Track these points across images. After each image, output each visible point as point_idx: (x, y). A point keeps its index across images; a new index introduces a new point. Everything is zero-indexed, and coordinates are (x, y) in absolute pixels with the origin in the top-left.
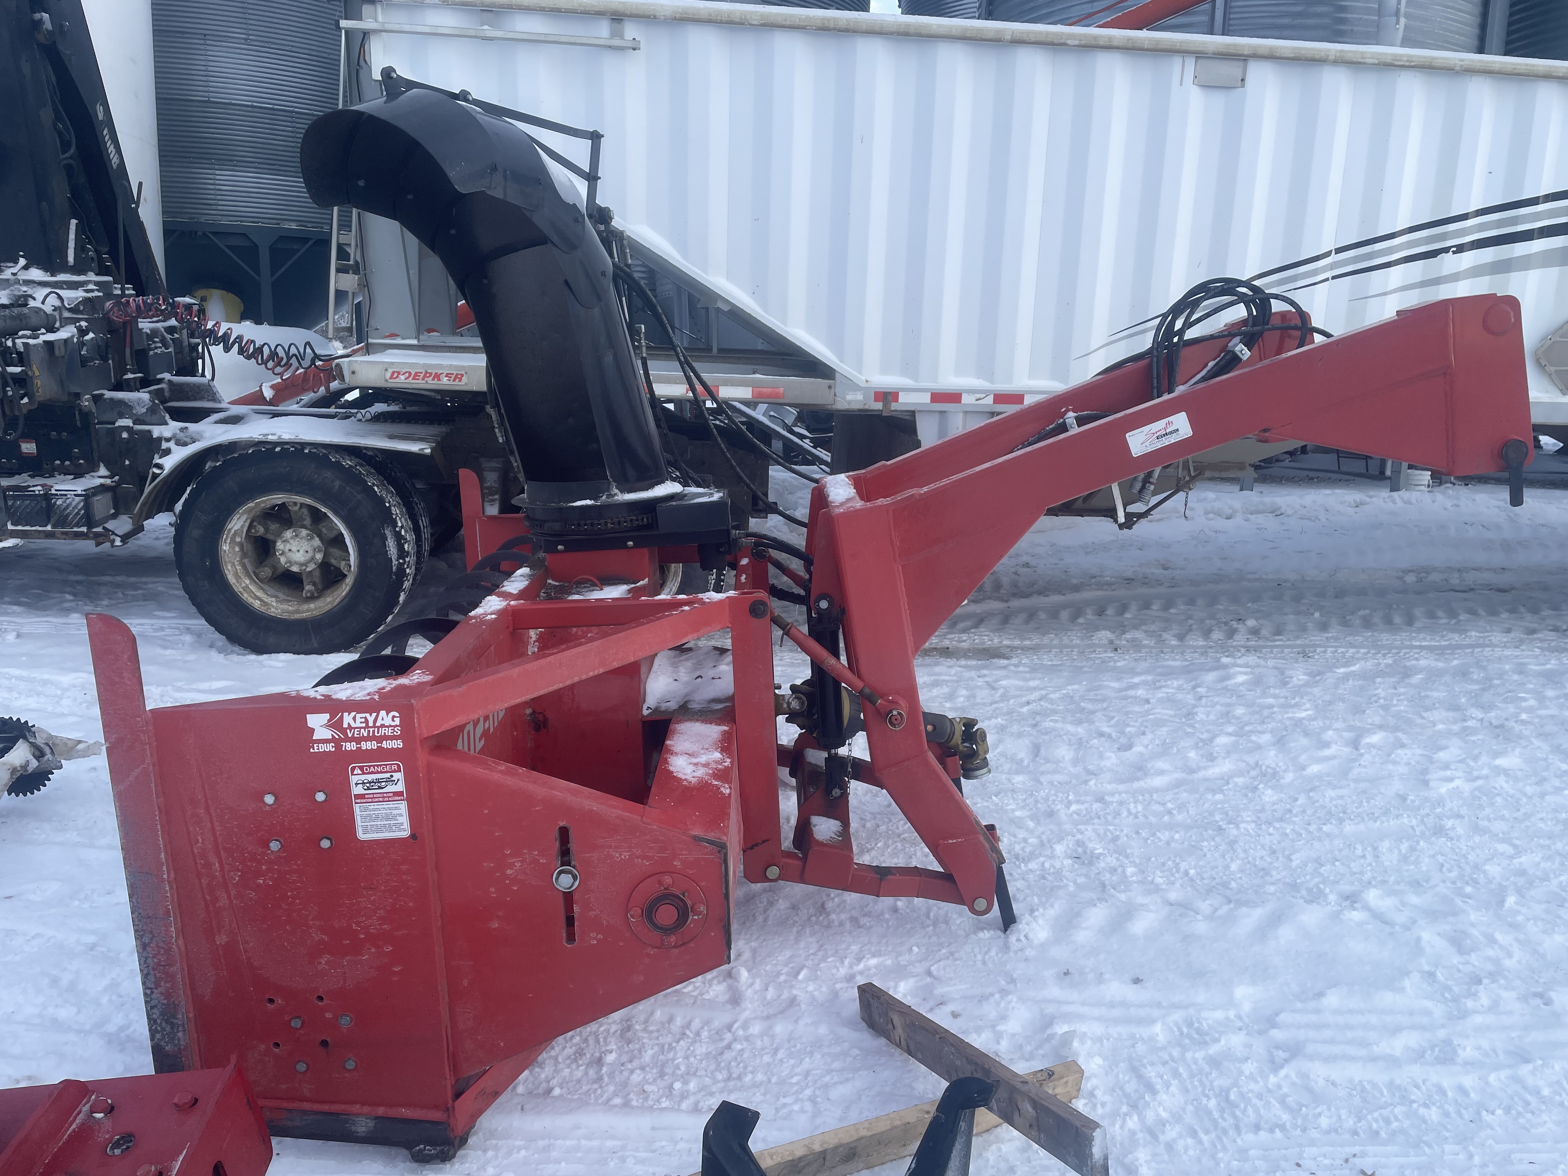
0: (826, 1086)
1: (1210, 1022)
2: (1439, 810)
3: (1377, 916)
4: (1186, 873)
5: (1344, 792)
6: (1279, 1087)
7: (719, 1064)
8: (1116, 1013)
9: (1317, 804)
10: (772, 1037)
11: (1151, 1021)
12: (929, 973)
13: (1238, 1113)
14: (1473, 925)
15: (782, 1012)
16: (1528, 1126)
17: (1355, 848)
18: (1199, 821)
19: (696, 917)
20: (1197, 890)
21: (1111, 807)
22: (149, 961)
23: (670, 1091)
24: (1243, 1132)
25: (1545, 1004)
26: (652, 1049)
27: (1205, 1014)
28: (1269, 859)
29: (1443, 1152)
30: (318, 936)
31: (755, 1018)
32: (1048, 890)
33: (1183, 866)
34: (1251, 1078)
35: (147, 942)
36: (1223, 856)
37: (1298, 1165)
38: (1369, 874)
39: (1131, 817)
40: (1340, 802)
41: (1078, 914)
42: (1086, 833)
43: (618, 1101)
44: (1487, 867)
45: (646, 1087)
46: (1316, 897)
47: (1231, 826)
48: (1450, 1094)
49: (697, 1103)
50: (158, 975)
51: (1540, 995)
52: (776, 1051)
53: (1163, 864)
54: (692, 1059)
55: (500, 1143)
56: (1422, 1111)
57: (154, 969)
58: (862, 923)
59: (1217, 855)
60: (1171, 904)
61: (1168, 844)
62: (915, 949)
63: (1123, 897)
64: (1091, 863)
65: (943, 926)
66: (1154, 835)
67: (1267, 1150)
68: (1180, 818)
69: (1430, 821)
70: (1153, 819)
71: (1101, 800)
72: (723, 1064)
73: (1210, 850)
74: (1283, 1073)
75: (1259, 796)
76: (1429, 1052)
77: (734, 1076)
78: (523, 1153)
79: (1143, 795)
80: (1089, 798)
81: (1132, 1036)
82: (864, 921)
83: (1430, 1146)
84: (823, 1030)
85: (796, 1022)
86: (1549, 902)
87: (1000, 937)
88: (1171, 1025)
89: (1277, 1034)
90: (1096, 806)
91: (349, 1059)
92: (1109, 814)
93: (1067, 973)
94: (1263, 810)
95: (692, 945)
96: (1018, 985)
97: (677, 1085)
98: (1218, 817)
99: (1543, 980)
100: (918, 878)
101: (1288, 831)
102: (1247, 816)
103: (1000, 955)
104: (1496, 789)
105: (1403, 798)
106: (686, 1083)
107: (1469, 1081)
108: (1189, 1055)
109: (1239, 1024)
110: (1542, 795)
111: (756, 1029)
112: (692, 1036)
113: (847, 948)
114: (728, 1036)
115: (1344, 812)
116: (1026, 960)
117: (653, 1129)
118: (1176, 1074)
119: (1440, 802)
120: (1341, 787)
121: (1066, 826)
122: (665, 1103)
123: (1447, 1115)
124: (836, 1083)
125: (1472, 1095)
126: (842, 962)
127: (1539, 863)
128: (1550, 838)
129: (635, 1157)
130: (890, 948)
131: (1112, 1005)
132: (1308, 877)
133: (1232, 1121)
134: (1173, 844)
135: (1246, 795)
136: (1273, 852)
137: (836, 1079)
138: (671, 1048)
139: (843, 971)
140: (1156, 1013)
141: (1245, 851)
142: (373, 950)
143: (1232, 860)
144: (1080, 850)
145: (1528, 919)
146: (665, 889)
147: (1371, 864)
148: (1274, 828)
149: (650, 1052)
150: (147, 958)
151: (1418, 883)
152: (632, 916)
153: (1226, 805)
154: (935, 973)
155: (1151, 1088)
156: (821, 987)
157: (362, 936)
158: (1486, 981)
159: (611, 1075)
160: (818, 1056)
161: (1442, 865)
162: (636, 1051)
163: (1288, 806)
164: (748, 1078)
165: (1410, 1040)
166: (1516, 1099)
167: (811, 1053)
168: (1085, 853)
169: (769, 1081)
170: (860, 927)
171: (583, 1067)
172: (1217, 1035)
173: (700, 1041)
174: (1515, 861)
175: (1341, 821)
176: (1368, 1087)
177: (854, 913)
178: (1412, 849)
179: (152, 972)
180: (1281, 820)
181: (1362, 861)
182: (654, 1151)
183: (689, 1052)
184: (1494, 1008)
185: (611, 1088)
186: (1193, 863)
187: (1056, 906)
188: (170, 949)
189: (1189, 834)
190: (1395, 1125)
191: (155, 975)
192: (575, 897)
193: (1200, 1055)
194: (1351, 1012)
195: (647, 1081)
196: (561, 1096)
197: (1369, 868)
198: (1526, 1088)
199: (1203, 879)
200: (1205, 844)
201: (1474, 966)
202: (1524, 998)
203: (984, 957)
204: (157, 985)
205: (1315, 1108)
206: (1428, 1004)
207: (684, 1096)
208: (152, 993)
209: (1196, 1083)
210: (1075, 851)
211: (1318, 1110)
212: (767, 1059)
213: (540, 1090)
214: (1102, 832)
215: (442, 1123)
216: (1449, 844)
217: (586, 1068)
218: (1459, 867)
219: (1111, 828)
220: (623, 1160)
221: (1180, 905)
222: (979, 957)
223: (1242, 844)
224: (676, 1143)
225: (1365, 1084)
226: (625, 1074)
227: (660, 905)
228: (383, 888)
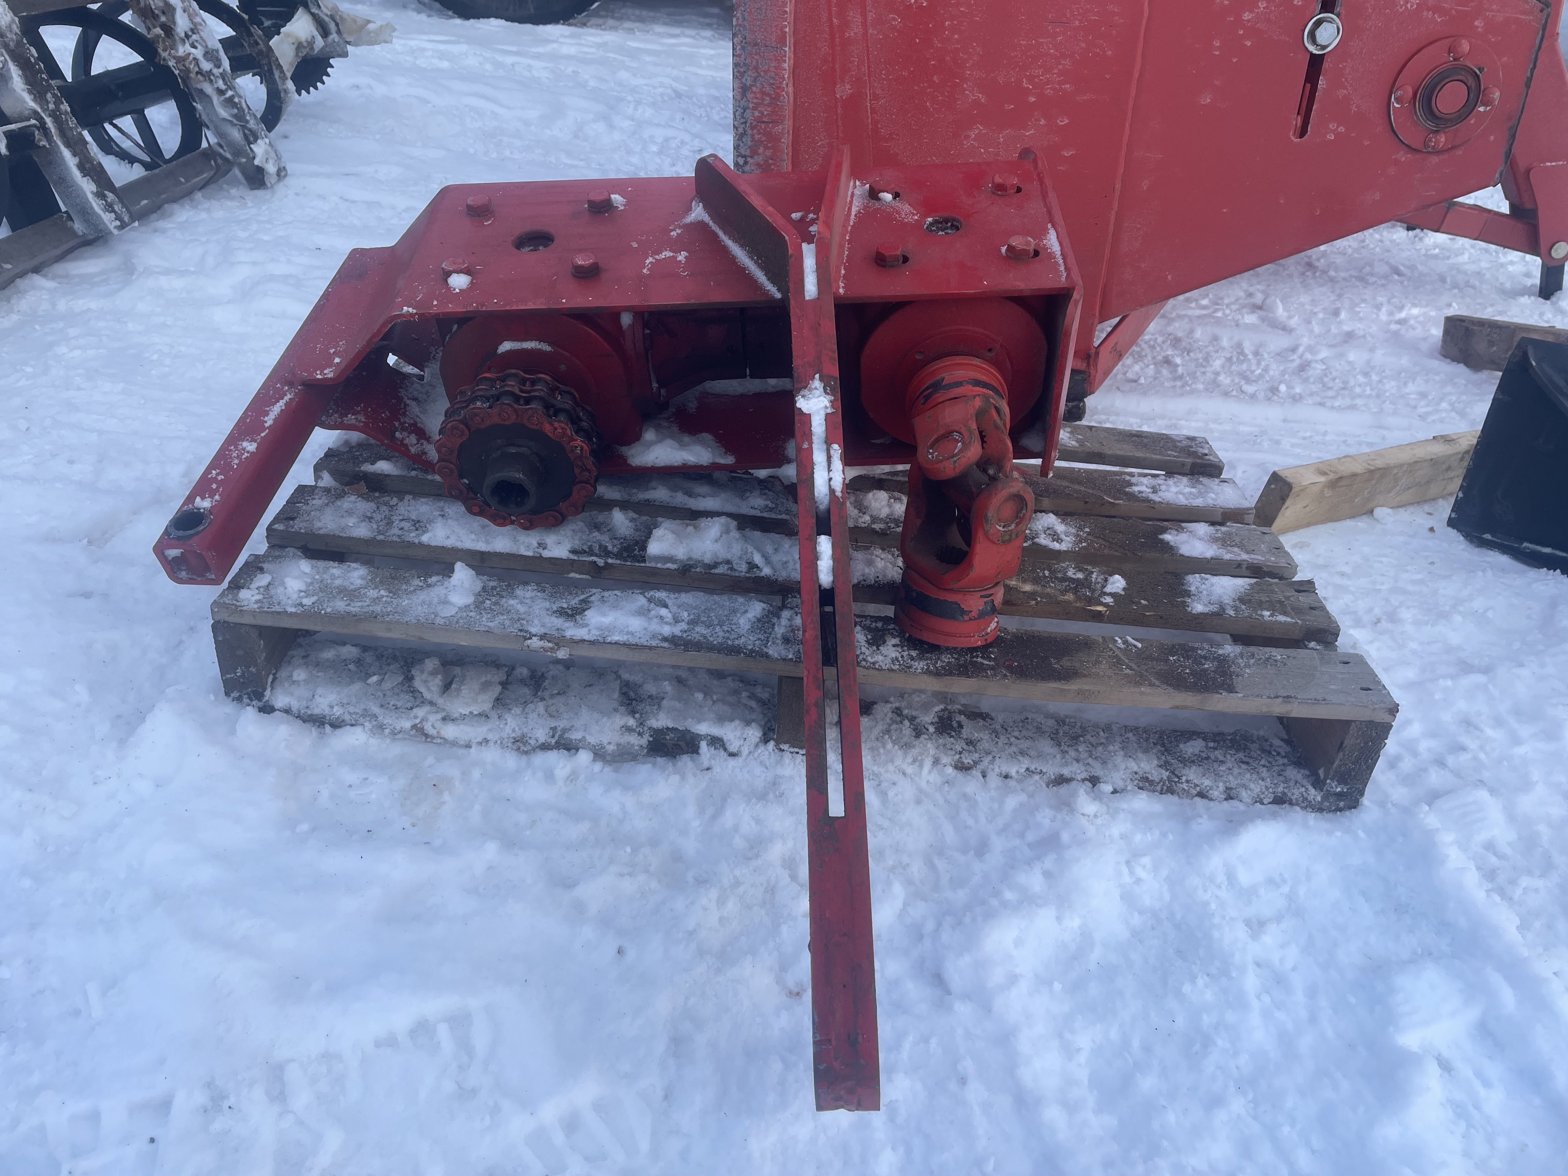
19: (1482, 109)
22: (748, 114)
23: (1273, 393)
26: (1218, 360)
30: (973, 95)
31: (1318, 344)
35: (748, 83)
49: (1321, 402)
50: (757, 137)
57: (753, 128)
58: (1371, 281)
85: (1372, 350)
95: (1459, 152)
100: (1487, 214)
111: (1325, 353)
126: (1378, 309)
142: (1043, 122)
146: (1458, 59)
150: (745, 109)
152: (1398, 100)
156: (1370, 327)
157: (1032, 99)
159: (1192, 375)
170: (1370, 284)
179: (749, 132)
188: (778, 96)
191: (753, 136)
192: (1326, 65)
196: (1152, 384)
204: (754, 153)
207: (1299, 396)
208: (746, 163)
227: (1447, 80)
228: (1077, 23)
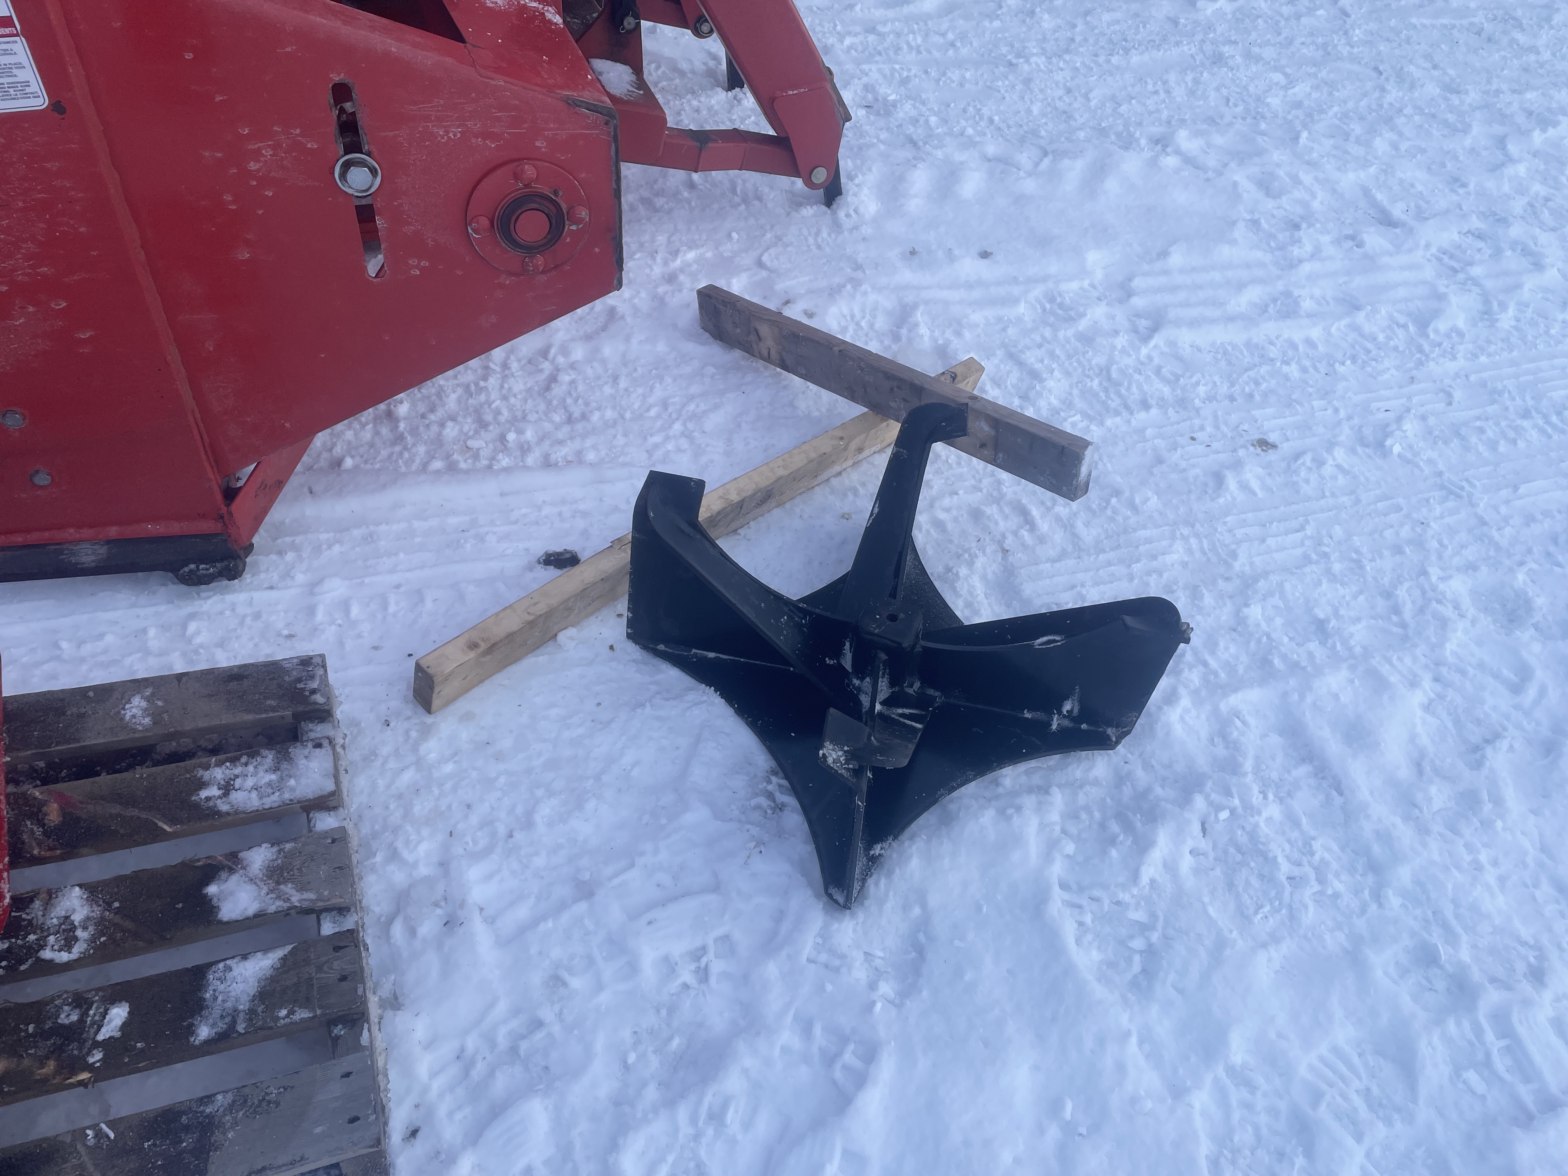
0: (694, 417)
1: (1071, 295)
2: (1211, 35)
3: (1189, 160)
4: (991, 121)
5: (1118, 15)
6: (1150, 358)
7: (550, 403)
8: (976, 294)
9: (1096, 31)
10: (604, 362)
11: (1016, 301)
12: (760, 264)
13: (1123, 391)
14: (1278, 165)
15: (604, 328)
16: (1374, 374)
17: (1146, 82)
18: (986, 56)
19: (574, 228)
20: (1007, 140)
21: (888, 41)
23: (503, 444)
24: (1135, 412)
25: (1358, 246)
26: (454, 392)
27: (1064, 287)
28: (1067, 100)
29: (1313, 408)
31: (573, 340)
32: (855, 150)
33: (985, 111)
34: (1123, 351)
36: (1022, 98)
37: (1193, 439)
38: (1166, 112)
39: (914, 53)
40: (1117, 27)
41: (901, 179)
42: (870, 74)
43: (437, 465)
44: (1269, 100)
45: (470, 443)
46: (1128, 143)
47: (1021, 60)
48: (1301, 348)
49: (546, 456)
51: (1352, 238)
52: (615, 379)
53: (964, 111)
54: (512, 400)
55: (299, 539)
56: (1285, 369)
58: (658, 205)
59: (1015, 97)
60: (989, 160)
61: (961, 85)
62: (735, 235)
63: (939, 154)
64: (888, 114)
65: (756, 203)
66: (944, 74)
67: (1162, 427)
68: (964, 51)
69: (1208, 48)
70: (936, 54)
71: (871, 29)
72: (555, 403)
73: (1006, 91)
74: (1153, 343)
75: (1038, 23)
76: (1272, 306)
77: (577, 415)
78: (337, 548)
79: (917, 24)
80: (858, 29)
81: (1000, 319)
82: (660, 202)
83: (1301, 404)
84: (661, 347)
85: (628, 339)
86: (1333, 137)
87: (825, 213)
88: (1034, 302)
89: (1138, 302)
90: (871, 38)
91: (37, 472)
92: (888, 49)
93: (913, 253)
94: (1044, 39)
95: (569, 267)
96: (867, 272)
97: (511, 437)
98: (1004, 50)
99: (1348, 221)
100: (744, 144)
101: (1078, 65)
102: (1033, 47)
103: (833, 236)
104: (1255, 9)
105: (1175, 22)
106: (520, 432)
107: (1316, 333)
108: (1061, 334)
109: (1096, 294)
110: (1298, 17)
111: (578, 353)
112: (498, 369)
113: (653, 240)
114: (546, 366)
115: (1126, 40)
116: (864, 239)
117: (502, 494)
118: (1052, 355)
119: (1210, 27)
120: (1113, 10)
121: (848, 66)
122: (505, 461)
123: (1304, 370)
124: (705, 412)
125: (1320, 346)
126: (654, 259)
127: (1310, 94)
128: (1314, 65)
129: (495, 533)
130: (704, 237)
131: (969, 286)
132: (1111, 119)
133: (1118, 401)
134: (967, 86)
135: (1024, 21)
136: (1069, 91)
137: (703, 407)
138: (480, 390)
139: (658, 270)
140: (1016, 290)
141: (1041, 91)
143: (1032, 102)
144: (870, 96)
145: (1322, 157)
146: (526, 186)
147: (1164, 101)
148: (1065, 61)
149: (453, 397)
151: (1213, 121)
152: (476, 231)
153: (1007, 35)
154: (769, 264)
155: (1035, 375)
156: (638, 292)
158: (1304, 225)
159: (414, 431)
160: (668, 380)
161: (1228, 100)
162: (434, 398)
163: (1069, 34)
164: (596, 417)
165: (1253, 295)
166: (1357, 347)
167: (661, 379)
168: (876, 100)
169: (622, 417)
170: (656, 210)
171: (370, 427)
172: (1082, 309)
173: (512, 375)
174: (1290, 92)
175: (1127, 51)
176: (1229, 348)
177: (645, 193)
178: (1196, 82)
180: (1067, 51)
181: (1155, 97)
182: (516, 522)
183: (504, 391)
184: (1316, 254)
185: (422, 449)
186: (993, 108)
187: (874, 169)
189: (980, 72)
190: (1264, 386)
192: (377, 206)
193: (1070, 333)
194: (1193, 269)
195: (466, 434)
196: (356, 467)
197: (1163, 106)
198: (1362, 335)
199: (1009, 127)
200: (1000, 83)
201: (1285, 210)
202: (1337, 242)
203: (816, 240)
205: (1191, 377)
206: (1259, 255)
207: (525, 449)
209: (1075, 364)
210: (864, 98)
211: (1194, 379)
212: (608, 390)
213: (323, 463)
214: (887, 72)
215: (221, 534)
216: (1230, 75)
217: (375, 426)
218: (1243, 101)
219: (897, 67)
220: (481, 539)
221: (998, 159)
222: (811, 240)
223: (1038, 82)
224: (539, 508)
225: (1226, 345)
226: (435, 428)
227: (520, 211)
228: (20, 204)
